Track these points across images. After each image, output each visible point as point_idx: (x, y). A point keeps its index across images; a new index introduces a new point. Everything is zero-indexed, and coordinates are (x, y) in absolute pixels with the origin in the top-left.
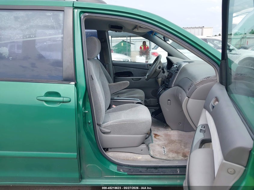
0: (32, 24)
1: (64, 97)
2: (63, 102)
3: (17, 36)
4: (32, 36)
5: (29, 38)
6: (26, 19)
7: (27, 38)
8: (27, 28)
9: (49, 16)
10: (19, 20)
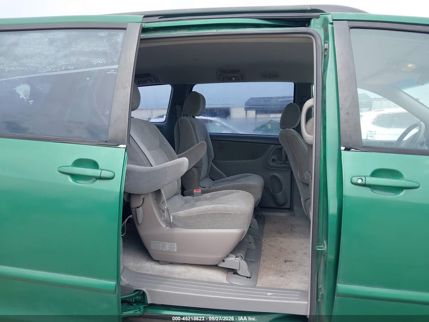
0: (73, 49)
1: (102, 170)
2: (101, 178)
3: (47, 67)
4: (69, 68)
5: (64, 70)
6: (66, 42)
7: (62, 70)
8: (65, 56)
9: (102, 37)
10: (55, 44)
